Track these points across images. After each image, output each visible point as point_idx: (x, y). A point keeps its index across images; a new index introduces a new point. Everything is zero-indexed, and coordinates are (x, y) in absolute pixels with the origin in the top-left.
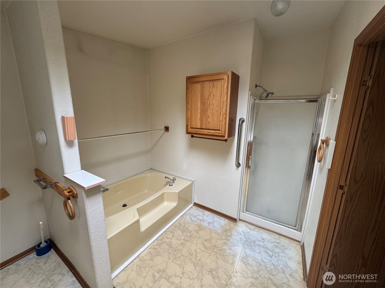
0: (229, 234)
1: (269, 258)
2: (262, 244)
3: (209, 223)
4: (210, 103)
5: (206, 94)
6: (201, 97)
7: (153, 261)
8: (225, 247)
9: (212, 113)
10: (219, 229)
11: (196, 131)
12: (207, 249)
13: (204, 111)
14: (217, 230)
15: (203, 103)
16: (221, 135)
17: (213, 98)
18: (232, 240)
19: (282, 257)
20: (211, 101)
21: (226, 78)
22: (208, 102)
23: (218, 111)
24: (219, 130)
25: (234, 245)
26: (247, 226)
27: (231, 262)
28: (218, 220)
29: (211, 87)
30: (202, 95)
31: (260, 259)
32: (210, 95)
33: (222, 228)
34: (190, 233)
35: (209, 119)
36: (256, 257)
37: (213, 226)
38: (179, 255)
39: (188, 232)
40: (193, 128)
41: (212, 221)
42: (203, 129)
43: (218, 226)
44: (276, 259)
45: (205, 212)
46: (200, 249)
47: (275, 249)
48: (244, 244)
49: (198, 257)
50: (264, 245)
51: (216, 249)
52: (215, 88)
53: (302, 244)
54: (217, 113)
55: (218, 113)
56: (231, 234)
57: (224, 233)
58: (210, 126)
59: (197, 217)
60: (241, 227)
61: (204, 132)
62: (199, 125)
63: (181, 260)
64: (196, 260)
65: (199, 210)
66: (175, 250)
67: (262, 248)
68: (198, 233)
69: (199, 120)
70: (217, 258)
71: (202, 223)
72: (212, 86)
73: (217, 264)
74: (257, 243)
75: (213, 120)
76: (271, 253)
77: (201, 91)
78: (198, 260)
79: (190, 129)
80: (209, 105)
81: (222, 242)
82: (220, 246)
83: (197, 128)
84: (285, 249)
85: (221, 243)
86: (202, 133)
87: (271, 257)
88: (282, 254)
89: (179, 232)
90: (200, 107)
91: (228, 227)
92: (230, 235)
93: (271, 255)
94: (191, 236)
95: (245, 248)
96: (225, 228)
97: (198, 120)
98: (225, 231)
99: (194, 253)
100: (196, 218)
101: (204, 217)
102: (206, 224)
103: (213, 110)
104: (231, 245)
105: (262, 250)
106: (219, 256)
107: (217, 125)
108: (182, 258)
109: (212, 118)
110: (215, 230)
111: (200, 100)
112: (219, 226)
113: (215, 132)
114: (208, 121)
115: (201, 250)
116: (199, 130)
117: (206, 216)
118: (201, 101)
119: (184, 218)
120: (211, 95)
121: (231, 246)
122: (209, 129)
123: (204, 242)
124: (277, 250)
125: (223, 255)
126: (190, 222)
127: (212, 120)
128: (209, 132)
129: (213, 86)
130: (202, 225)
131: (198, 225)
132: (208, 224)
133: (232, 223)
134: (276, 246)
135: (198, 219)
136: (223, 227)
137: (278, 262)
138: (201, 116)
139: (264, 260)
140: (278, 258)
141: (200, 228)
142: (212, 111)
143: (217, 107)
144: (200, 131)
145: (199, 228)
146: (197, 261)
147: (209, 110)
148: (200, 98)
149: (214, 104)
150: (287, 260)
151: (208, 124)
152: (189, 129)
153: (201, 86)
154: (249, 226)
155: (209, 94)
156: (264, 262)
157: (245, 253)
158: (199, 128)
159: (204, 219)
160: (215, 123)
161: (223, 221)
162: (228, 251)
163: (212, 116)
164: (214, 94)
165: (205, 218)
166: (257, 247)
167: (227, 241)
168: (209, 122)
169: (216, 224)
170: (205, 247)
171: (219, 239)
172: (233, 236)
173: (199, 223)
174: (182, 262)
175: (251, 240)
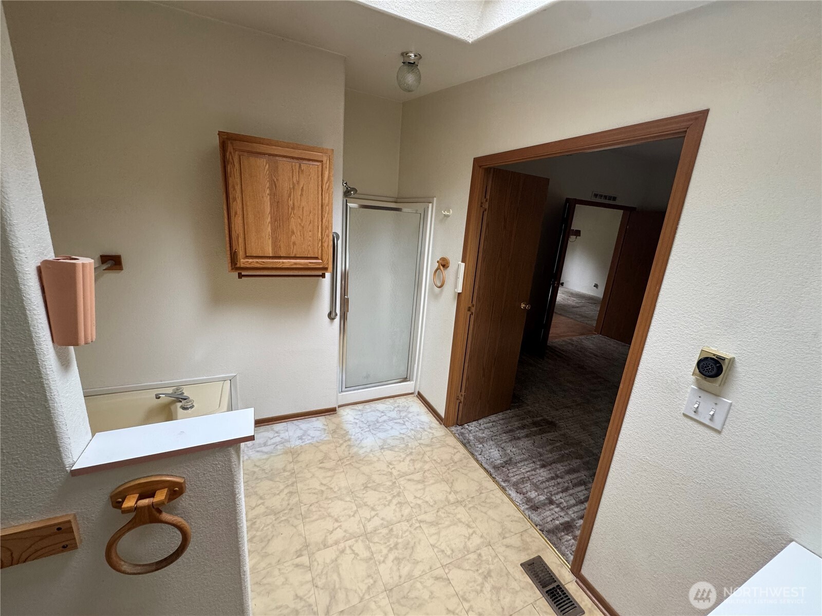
0: (343, 432)
1: (404, 427)
2: (385, 418)
3: (300, 438)
4: (294, 204)
5: (285, 184)
6: (271, 189)
7: (272, 554)
8: (355, 450)
9: (300, 224)
10: (324, 435)
11: (264, 262)
12: (335, 469)
13: (280, 220)
14: (322, 438)
15: (276, 203)
16: (321, 266)
17: (302, 195)
18: (352, 437)
19: (412, 417)
20: (296, 200)
21: (327, 161)
22: (291, 203)
23: (314, 222)
24: (317, 258)
25: (361, 441)
26: (352, 409)
27: (375, 459)
28: (308, 425)
29: (295, 171)
30: (274, 185)
31: (397, 433)
32: (294, 188)
33: (326, 432)
34: (287, 471)
35: (293, 237)
36: (393, 435)
37: (310, 438)
38: (306, 509)
39: (281, 473)
40: (253, 256)
41: (302, 432)
42: (280, 257)
43: (318, 433)
44: (410, 424)
45: (273, 427)
46: (325, 478)
47: (401, 414)
48: (370, 431)
49: (335, 487)
50: (389, 417)
51: (345, 461)
52: (305, 175)
53: (417, 393)
54: (311, 225)
55: (314, 226)
56: (345, 430)
57: (336, 436)
58: (295, 251)
59: (269, 443)
60: (348, 415)
61: (283, 263)
62: (270, 249)
63: (316, 511)
64: (335, 492)
65: (261, 431)
66: (291, 509)
67: (389, 422)
68: (298, 462)
69: (269, 239)
70: (358, 468)
71: (288, 445)
72: (297, 170)
73: (364, 474)
74: (380, 420)
75: (304, 238)
76: (401, 421)
77: (272, 177)
78: (338, 490)
79: (244, 259)
80: (293, 208)
81: (343, 447)
82: (346, 453)
83: (266, 255)
84: (408, 408)
85: (344, 450)
86: (280, 266)
87: (404, 424)
88: (410, 415)
89: (265, 485)
90: (271, 210)
91: (332, 427)
92: (345, 432)
93: (403, 422)
94: (292, 473)
95: (375, 434)
96: (331, 429)
97: (267, 237)
98: (334, 432)
99: (323, 488)
100: (270, 445)
101: (282, 435)
102: (298, 442)
103: (302, 220)
104: (358, 442)
105: (391, 423)
106: (357, 465)
107: (314, 249)
108: (313, 508)
109: (301, 236)
110: (319, 441)
111: (270, 195)
112: (320, 432)
113: (310, 263)
114: (292, 241)
115: (328, 477)
116: (269, 260)
117: (283, 432)
118: (271, 198)
119: (247, 460)
120: (296, 187)
121: (359, 444)
122: (295, 258)
123: (321, 465)
124: (403, 414)
125: (360, 460)
126: (265, 456)
127: (302, 239)
128: (295, 264)
129: (300, 171)
130: (292, 447)
131: (286, 453)
132: (300, 441)
133: (332, 418)
134: (400, 411)
135: (276, 444)
136: (325, 429)
137: (413, 424)
138: (274, 231)
139: (402, 432)
140: (410, 421)
141: (294, 453)
142: (300, 222)
143: (310, 213)
144: (272, 262)
145: (293, 455)
146: (339, 492)
147: (292, 218)
148: (268, 192)
149: (303, 208)
150: (418, 417)
151: (293, 247)
152: (242, 260)
153: (269, 165)
154: (356, 407)
155: (291, 186)
156: (403, 434)
157: (379, 438)
158: (271, 255)
159: (287, 438)
160: (309, 245)
161: (318, 423)
162: (361, 452)
163: (300, 232)
164: (302, 188)
165: (285, 435)
166: (385, 425)
167: (349, 443)
168: (294, 244)
169: (312, 433)
170: (330, 470)
171: (336, 447)
172: (350, 431)
173: (283, 449)
174: (320, 511)
175: (372, 421)
